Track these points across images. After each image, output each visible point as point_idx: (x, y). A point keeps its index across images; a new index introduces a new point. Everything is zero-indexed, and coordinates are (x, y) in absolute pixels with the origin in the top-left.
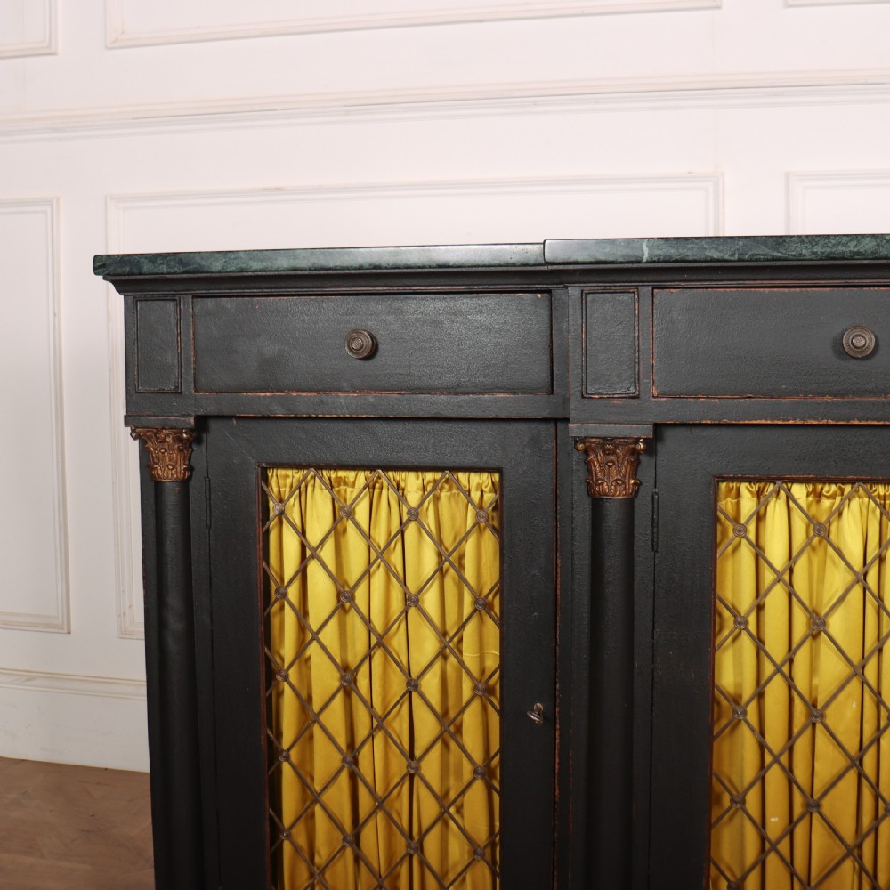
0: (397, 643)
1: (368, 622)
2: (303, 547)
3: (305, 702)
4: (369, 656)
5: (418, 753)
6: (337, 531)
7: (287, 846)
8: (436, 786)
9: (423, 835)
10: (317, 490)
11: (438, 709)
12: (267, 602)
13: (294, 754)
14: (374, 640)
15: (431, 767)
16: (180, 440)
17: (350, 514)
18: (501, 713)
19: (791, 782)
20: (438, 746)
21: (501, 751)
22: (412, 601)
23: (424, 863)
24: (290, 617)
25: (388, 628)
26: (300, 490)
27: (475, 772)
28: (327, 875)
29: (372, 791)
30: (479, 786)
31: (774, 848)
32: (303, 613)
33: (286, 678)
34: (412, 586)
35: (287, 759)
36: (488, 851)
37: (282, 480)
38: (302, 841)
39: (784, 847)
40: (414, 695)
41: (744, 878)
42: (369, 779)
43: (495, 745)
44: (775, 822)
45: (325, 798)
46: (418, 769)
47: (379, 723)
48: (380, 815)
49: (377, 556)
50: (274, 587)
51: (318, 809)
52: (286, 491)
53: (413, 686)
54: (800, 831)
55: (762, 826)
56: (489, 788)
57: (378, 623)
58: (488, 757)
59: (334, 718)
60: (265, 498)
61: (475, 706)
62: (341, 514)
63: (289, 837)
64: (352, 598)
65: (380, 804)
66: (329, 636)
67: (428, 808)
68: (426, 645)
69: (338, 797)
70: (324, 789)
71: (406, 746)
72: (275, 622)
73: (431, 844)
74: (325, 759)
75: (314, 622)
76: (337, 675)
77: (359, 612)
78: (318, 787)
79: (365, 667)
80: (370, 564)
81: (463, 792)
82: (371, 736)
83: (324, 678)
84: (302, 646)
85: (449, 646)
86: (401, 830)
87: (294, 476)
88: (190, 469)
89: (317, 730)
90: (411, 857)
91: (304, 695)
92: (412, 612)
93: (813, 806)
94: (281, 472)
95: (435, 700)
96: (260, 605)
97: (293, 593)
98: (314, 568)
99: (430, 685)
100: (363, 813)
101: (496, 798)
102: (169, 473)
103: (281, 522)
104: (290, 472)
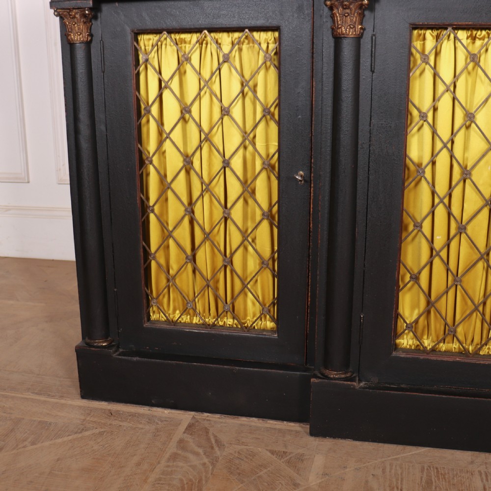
0: (217, 139)
1: (199, 126)
2: (160, 81)
3: (163, 178)
4: (200, 147)
5: (229, 205)
6: (180, 71)
7: (153, 264)
8: (240, 225)
9: (232, 254)
10: (168, 47)
11: (241, 177)
12: (139, 116)
13: (156, 208)
14: (203, 136)
15: (237, 213)
16: (84, 16)
17: (188, 60)
18: (279, 178)
19: (449, 214)
20: (241, 201)
21: (278, 202)
22: (225, 112)
23: (233, 271)
24: (153, 126)
25: (211, 129)
26: (157, 46)
27: (263, 214)
28: (177, 281)
29: (203, 229)
30: (265, 224)
31: (438, 254)
32: (160, 123)
33: (151, 162)
34: (226, 103)
35: (153, 211)
36: (271, 262)
37: (146, 41)
38: (162, 261)
39: (444, 254)
40: (227, 169)
41: (420, 273)
42: (201, 222)
43: (275, 198)
44: (440, 239)
45: (175, 234)
46: (229, 214)
47: (207, 188)
48: (207, 244)
49: (204, 85)
50: (143, 106)
51: (171, 241)
52: (149, 48)
53: (226, 164)
54: (454, 244)
55: (431, 241)
56: (271, 225)
57: (205, 127)
58: (271, 206)
59: (180, 185)
60: (136, 52)
61: (264, 175)
62: (183, 60)
63: (154, 258)
64: (189, 112)
65: (207, 236)
66: (177, 135)
67: (235, 238)
68: (234, 139)
69: (183, 234)
70: (175, 228)
71: (223, 202)
72: (144, 130)
73: (237, 259)
74: (175, 210)
75: (167, 128)
76: (181, 159)
77: (194, 120)
78: (171, 228)
79: (198, 153)
80: (200, 90)
81: (256, 227)
82: (202, 195)
83: (174, 162)
84: (161, 143)
85: (248, 139)
86: (219, 251)
87: (154, 38)
88: (91, 35)
89: (170, 194)
90: (225, 267)
91: (162, 173)
92: (226, 118)
93: (462, 229)
94: (146, 37)
95: (240, 173)
96: (135, 117)
97: (155, 110)
98: (166, 94)
99: (237, 163)
100: (197, 242)
101: (276, 230)
102: (77, 38)
103: (146, 68)
104: (151, 36)
